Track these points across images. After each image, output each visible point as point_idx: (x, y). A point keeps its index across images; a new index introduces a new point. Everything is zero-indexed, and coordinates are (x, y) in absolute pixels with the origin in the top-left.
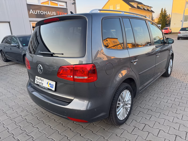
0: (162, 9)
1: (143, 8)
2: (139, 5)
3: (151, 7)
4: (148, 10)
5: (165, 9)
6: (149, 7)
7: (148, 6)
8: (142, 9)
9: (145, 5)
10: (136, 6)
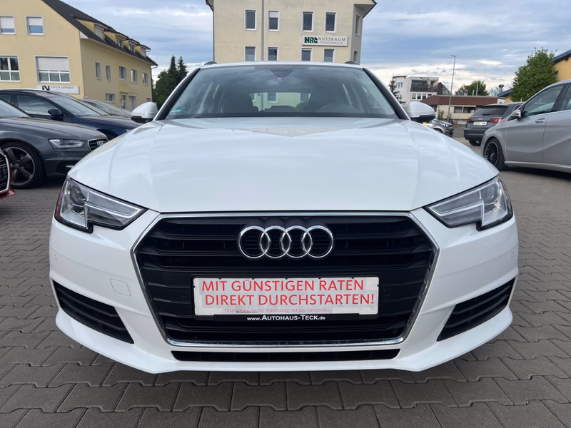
0: (173, 59)
1: (123, 46)
2: (112, 36)
3: (145, 48)
4: (138, 55)
5: (181, 62)
6: (139, 47)
7: (138, 44)
8: (120, 48)
9: (128, 38)
10: (100, 34)
